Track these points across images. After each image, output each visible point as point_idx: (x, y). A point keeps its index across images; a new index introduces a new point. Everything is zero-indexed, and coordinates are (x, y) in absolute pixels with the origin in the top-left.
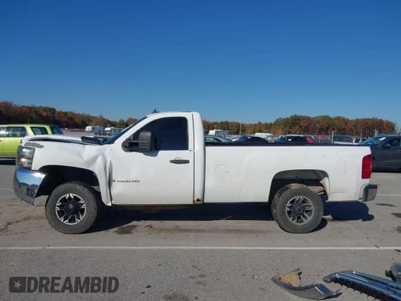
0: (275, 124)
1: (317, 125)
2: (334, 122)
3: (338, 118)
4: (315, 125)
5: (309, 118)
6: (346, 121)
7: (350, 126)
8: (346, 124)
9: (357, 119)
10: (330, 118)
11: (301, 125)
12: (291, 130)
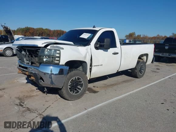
0: (17, 31)
1: (38, 32)
2: (45, 31)
3: (47, 29)
4: (37, 32)
5: (34, 29)
6: (50, 31)
7: (52, 33)
8: (50, 32)
9: (54, 30)
10: (43, 29)
11: (30, 32)
12: (25, 34)
